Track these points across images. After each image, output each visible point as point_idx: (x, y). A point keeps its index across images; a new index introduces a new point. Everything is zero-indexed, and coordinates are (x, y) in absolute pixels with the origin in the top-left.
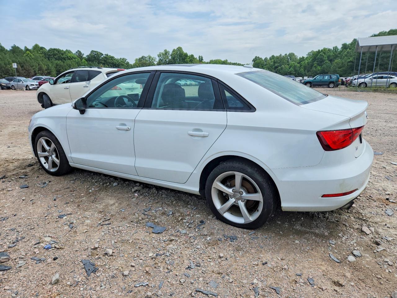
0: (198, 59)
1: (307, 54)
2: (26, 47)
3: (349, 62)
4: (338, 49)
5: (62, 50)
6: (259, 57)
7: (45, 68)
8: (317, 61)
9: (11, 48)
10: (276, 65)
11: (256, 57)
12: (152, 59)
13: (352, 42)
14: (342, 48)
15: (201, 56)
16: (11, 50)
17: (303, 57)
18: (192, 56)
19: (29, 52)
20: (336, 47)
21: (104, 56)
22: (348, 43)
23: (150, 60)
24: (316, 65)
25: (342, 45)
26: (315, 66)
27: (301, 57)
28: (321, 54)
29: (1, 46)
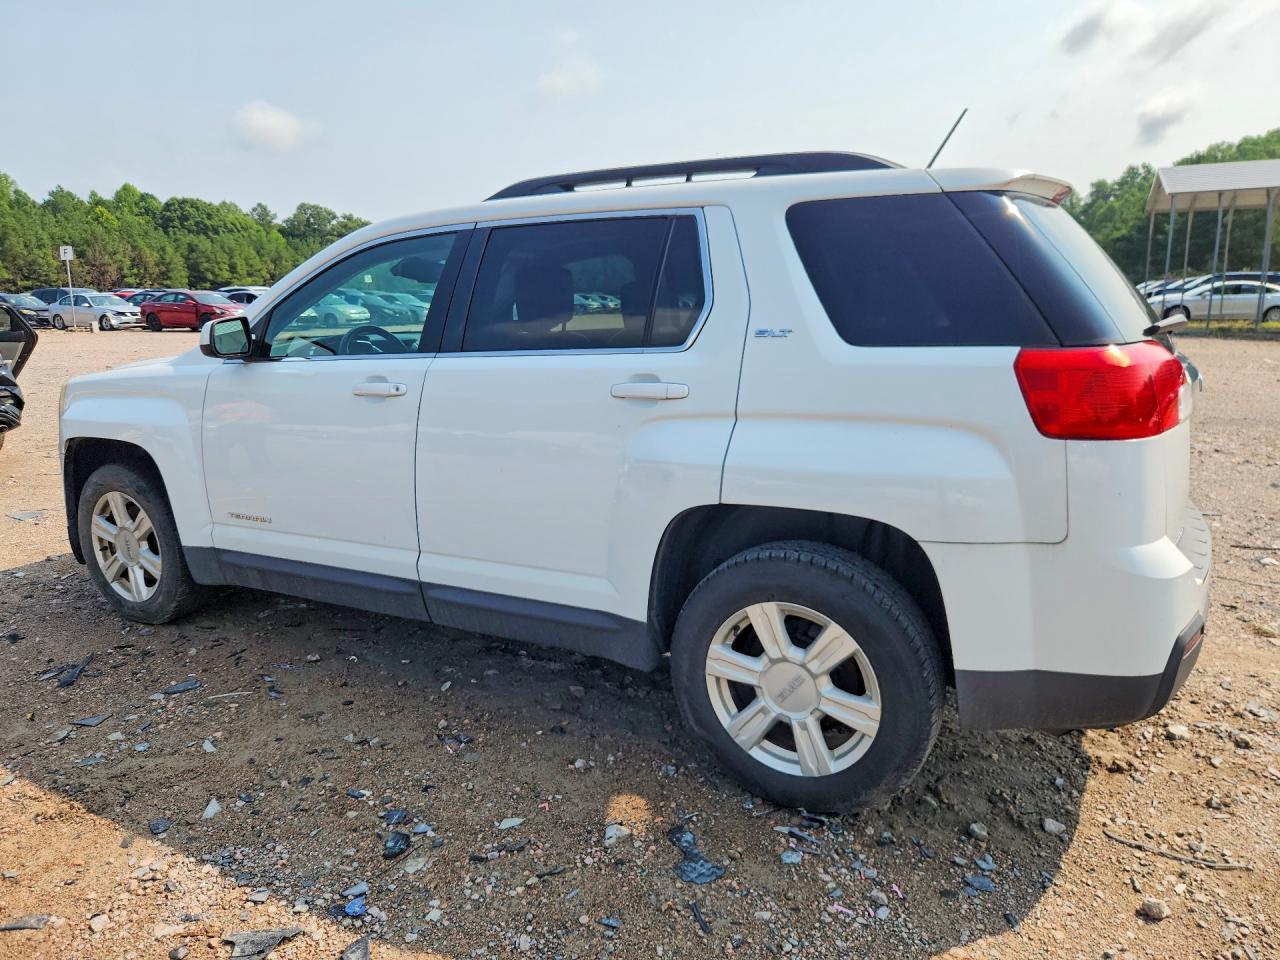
2: (93, 194)
3: (1118, 239)
5: (208, 202)
7: (151, 257)
9: (47, 198)
13: (1123, 178)
14: (1092, 194)
16: (47, 204)
19: (103, 209)
21: (341, 220)
22: (1110, 181)
25: (1093, 185)
29: (16, 192)
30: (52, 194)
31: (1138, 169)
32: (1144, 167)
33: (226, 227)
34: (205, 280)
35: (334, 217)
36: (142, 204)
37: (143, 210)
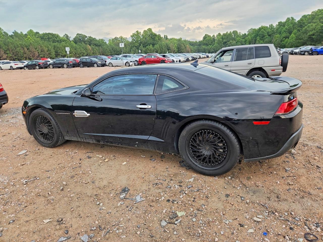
0: (164, 38)
1: (248, 31)
4: (273, 27)
6: (208, 35)
8: (259, 37)
10: (224, 40)
11: (206, 35)
12: (124, 39)
13: (286, 21)
15: (166, 35)
17: (245, 34)
18: (159, 35)
20: (272, 25)
21: (88, 38)
22: (283, 22)
23: (122, 40)
24: (259, 39)
25: (278, 23)
26: (258, 41)
27: (244, 34)
28: (262, 31)
29: (5, 32)
30: (13, 33)
31: (290, 18)
32: (291, 18)
33: (60, 41)
34: (59, 55)
35: (87, 37)
36: (37, 35)
37: (38, 36)
